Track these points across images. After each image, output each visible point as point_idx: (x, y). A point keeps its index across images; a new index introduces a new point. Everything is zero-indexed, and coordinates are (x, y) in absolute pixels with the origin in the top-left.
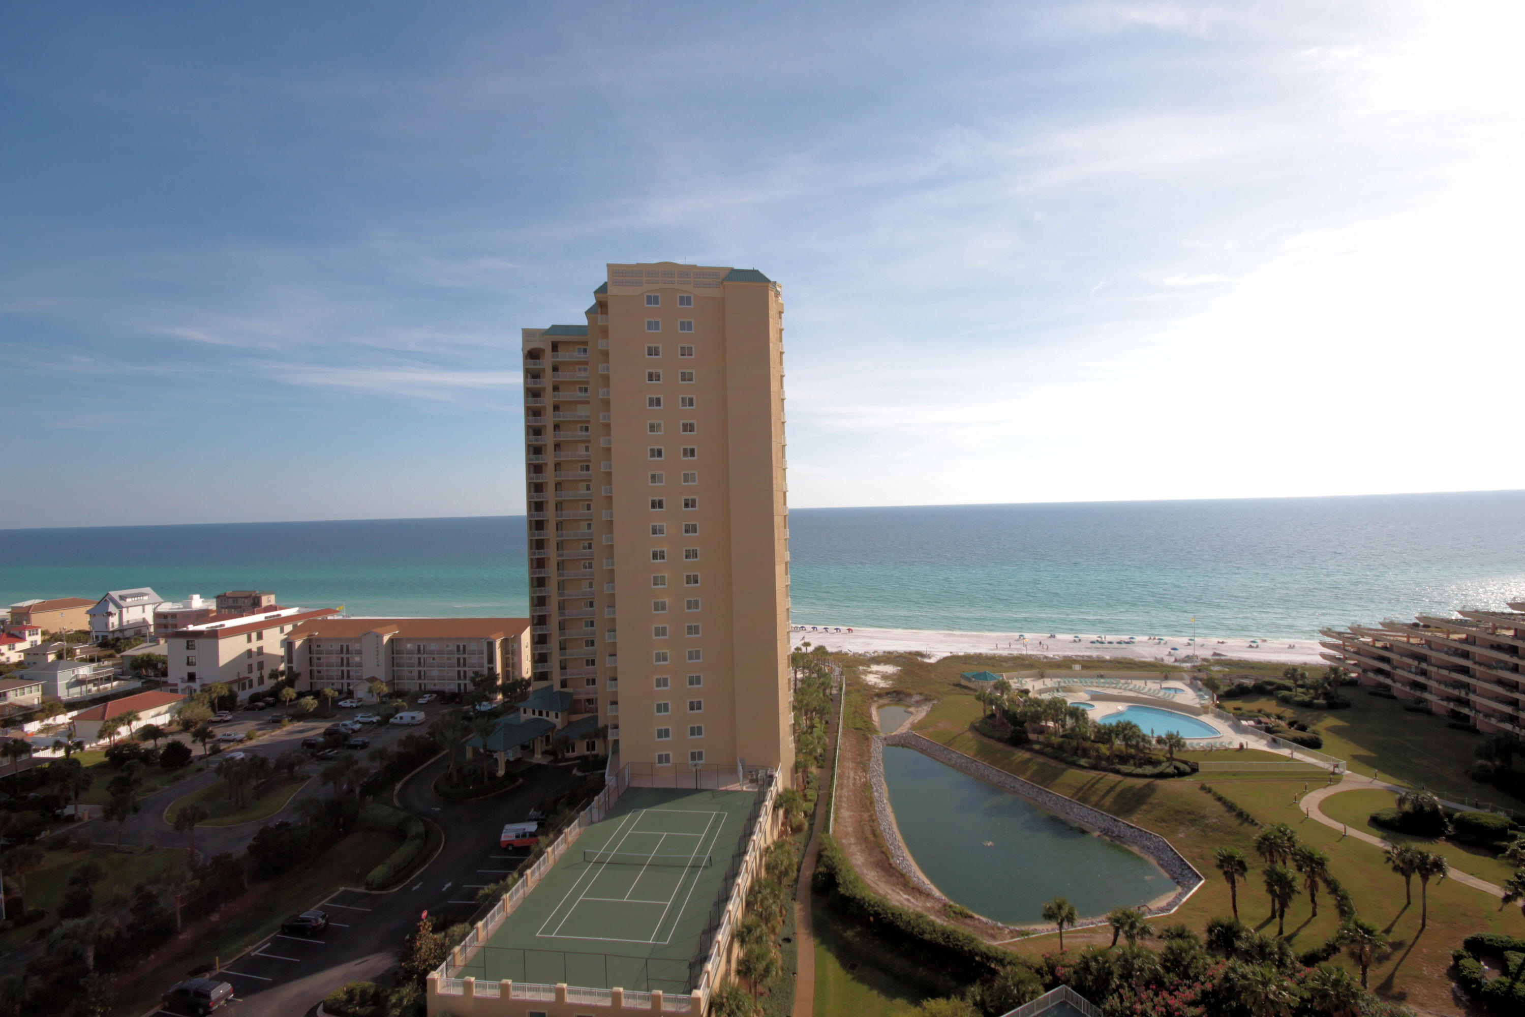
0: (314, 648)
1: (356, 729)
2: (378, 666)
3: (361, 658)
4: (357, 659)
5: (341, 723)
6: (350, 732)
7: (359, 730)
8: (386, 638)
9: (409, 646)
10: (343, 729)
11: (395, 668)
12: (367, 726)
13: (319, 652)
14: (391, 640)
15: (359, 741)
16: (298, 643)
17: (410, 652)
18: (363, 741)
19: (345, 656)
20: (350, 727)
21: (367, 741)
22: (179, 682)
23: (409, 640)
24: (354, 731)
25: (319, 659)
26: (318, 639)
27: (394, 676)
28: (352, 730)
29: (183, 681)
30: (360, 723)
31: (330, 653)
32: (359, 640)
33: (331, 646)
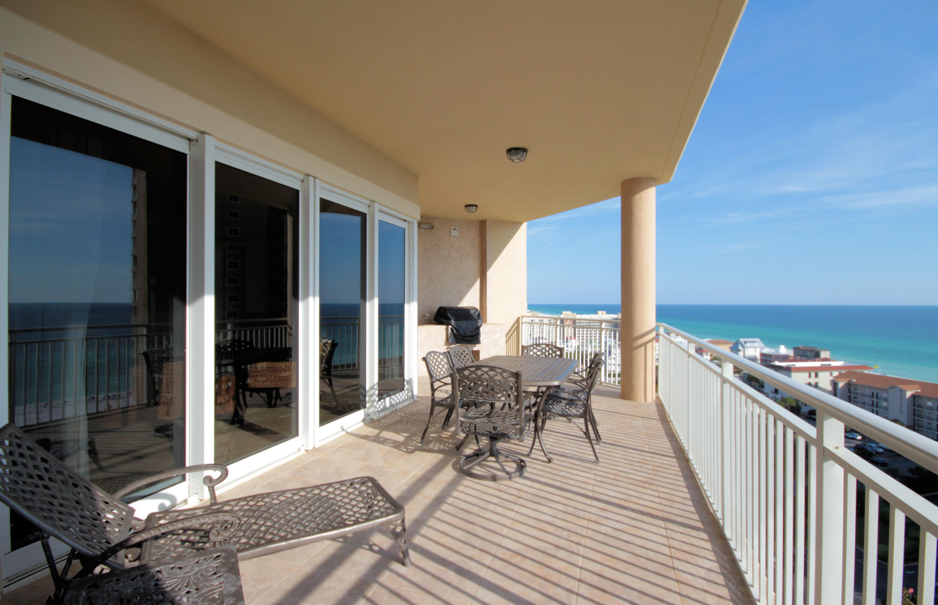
0: (852, 389)
1: (879, 452)
2: (901, 412)
3: (888, 404)
4: (885, 404)
5: (868, 444)
6: (874, 452)
7: (881, 453)
8: (909, 394)
9: (930, 404)
10: (869, 449)
11: (916, 418)
12: (888, 453)
13: (855, 393)
14: (914, 396)
15: (880, 460)
16: (841, 385)
17: (929, 408)
18: (883, 461)
19: (875, 400)
20: (875, 449)
21: (886, 462)
22: (770, 392)
23: (930, 399)
24: (877, 453)
25: (856, 398)
26: (855, 385)
27: (914, 423)
28: (876, 451)
29: (772, 392)
30: (883, 448)
31: (863, 395)
32: (886, 391)
33: (865, 391)
